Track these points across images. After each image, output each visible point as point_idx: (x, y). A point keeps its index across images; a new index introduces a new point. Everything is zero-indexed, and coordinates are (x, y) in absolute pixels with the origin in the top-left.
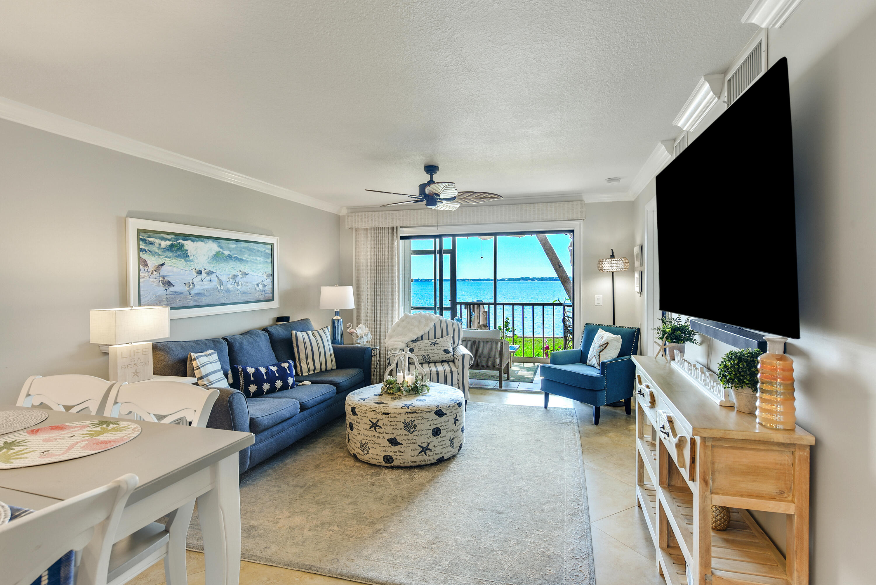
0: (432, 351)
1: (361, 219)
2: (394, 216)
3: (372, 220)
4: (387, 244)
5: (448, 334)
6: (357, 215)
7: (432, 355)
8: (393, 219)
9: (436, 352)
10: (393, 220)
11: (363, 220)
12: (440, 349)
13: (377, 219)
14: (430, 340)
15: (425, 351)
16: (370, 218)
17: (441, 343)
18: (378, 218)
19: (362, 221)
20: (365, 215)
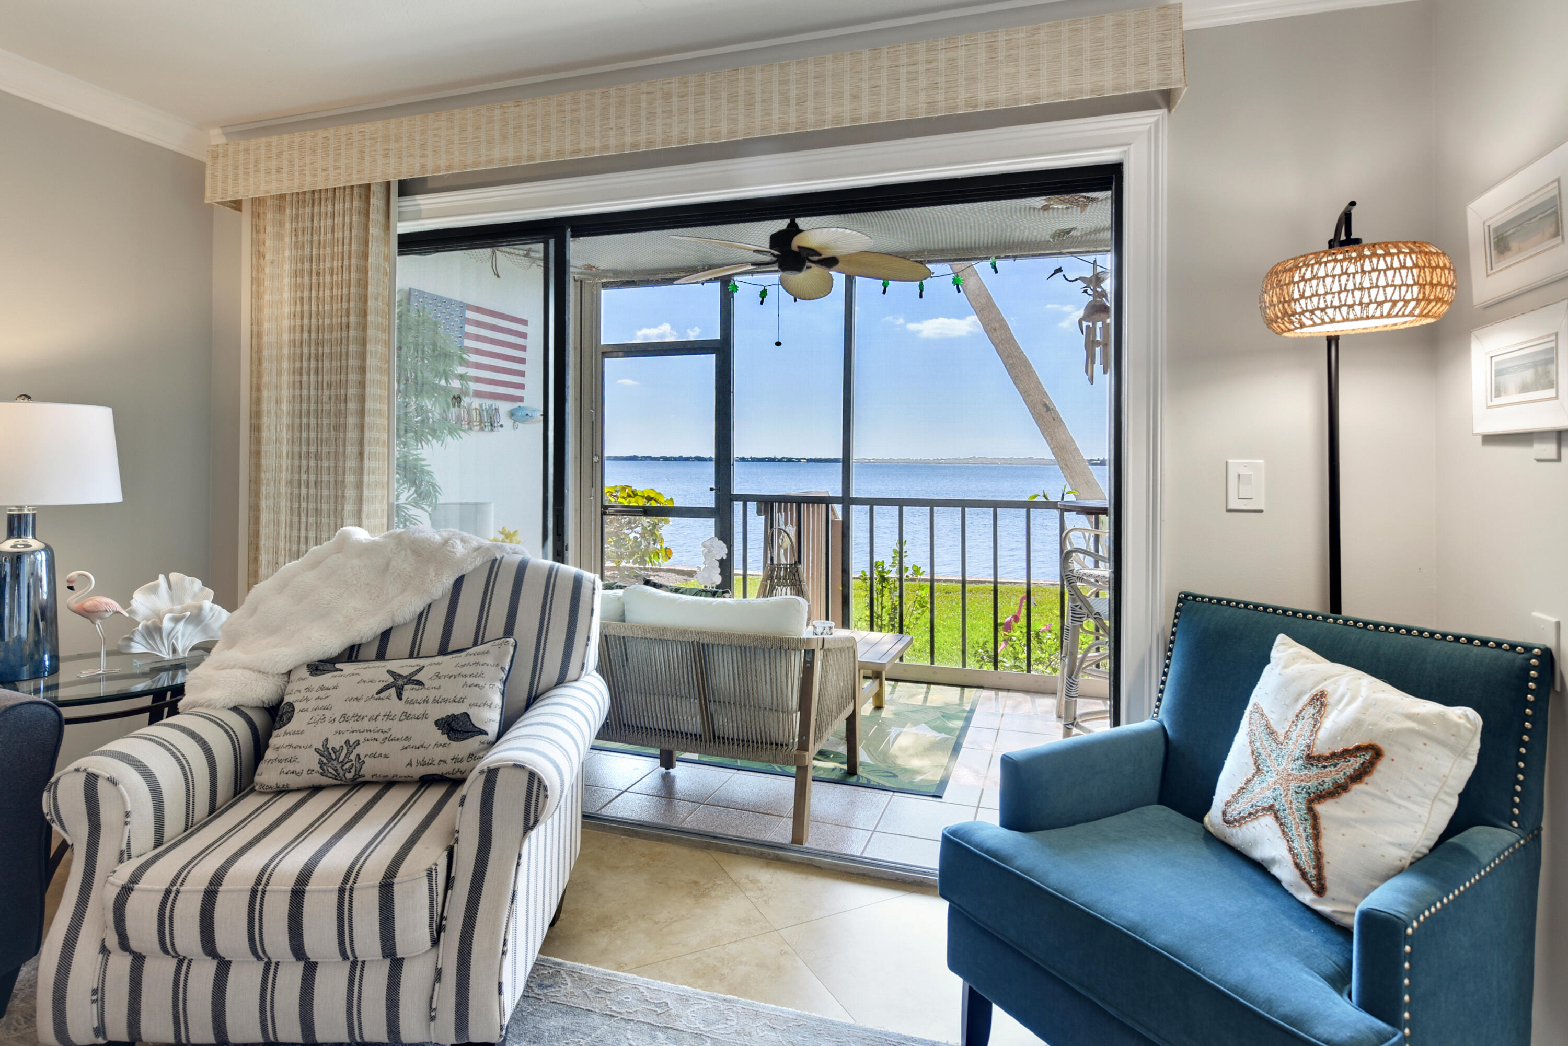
0: (382, 724)
1: (257, 162)
2: (367, 143)
3: (291, 163)
4: (346, 256)
5: (509, 631)
6: (241, 148)
7: (375, 747)
8: (362, 153)
9: (399, 729)
10: (362, 158)
11: (262, 165)
12: (425, 716)
13: (308, 159)
14: (394, 666)
15: (344, 726)
16: (285, 156)
17: (436, 683)
18: (313, 151)
19: (257, 171)
20: (269, 145)
